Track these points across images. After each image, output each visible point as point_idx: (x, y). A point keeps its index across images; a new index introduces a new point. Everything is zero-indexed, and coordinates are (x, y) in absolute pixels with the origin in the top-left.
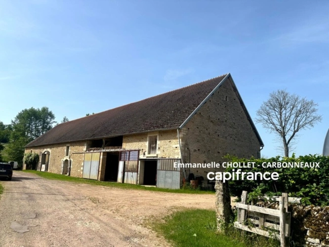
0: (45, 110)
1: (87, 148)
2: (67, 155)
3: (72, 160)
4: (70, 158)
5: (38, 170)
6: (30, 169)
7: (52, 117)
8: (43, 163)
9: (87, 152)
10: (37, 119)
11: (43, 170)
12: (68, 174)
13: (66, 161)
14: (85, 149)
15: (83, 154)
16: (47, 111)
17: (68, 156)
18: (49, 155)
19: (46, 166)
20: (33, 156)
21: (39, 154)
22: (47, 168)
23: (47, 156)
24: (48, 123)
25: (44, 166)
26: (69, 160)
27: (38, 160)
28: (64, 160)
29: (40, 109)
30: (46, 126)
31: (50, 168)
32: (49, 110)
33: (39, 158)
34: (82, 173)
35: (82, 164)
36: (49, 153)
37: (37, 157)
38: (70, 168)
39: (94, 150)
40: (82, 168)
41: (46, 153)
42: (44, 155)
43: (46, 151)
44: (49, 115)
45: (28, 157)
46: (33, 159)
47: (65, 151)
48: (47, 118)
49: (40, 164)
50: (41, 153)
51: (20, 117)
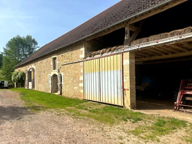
0: (29, 38)
1: (86, 54)
2: (54, 68)
3: (62, 74)
4: (59, 72)
5: (26, 87)
6: (20, 87)
7: (36, 43)
8: (30, 80)
9: (88, 58)
10: (24, 46)
11: (30, 87)
12: (59, 93)
13: (55, 76)
14: (83, 56)
15: (81, 64)
16: (31, 38)
17: (57, 70)
18: (34, 71)
19: (32, 83)
20: (19, 74)
21: (25, 72)
22: (33, 86)
23: (32, 72)
24: (33, 49)
25: (30, 83)
26: (57, 74)
27: (25, 78)
28: (52, 75)
29: (25, 37)
30: (32, 52)
31: (37, 86)
32: (33, 38)
33: (25, 76)
34: (82, 91)
35: (81, 78)
36: (33, 69)
37: (23, 75)
38: (61, 85)
39: (102, 53)
40: (81, 85)
41: (31, 70)
42: (30, 72)
43: (31, 69)
44: (33, 42)
45: (15, 75)
46: (20, 77)
47: (52, 63)
48: (32, 44)
49: (26, 82)
50: (27, 70)
51: (10, 44)
